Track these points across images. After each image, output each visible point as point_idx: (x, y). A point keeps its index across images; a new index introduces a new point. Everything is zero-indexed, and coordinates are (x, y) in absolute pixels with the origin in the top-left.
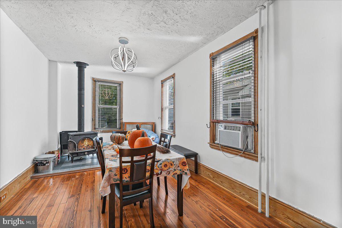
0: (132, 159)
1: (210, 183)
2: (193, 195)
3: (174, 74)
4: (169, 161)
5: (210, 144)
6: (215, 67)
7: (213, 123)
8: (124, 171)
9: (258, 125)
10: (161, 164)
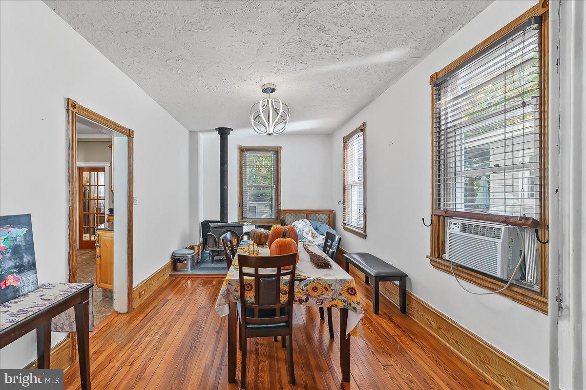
0: (257, 271)
1: (429, 337)
2: (383, 352)
3: (364, 124)
4: (320, 281)
5: (432, 258)
6: (442, 102)
7: (439, 216)
8: (248, 287)
9: (548, 226)
10: (306, 285)
